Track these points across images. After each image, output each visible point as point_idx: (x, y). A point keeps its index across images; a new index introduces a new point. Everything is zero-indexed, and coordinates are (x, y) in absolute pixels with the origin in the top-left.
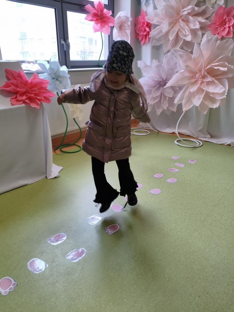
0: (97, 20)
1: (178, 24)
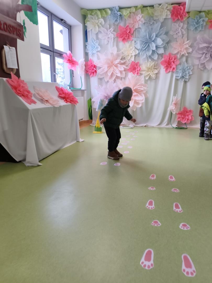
0: (70, 62)
1: (112, 67)
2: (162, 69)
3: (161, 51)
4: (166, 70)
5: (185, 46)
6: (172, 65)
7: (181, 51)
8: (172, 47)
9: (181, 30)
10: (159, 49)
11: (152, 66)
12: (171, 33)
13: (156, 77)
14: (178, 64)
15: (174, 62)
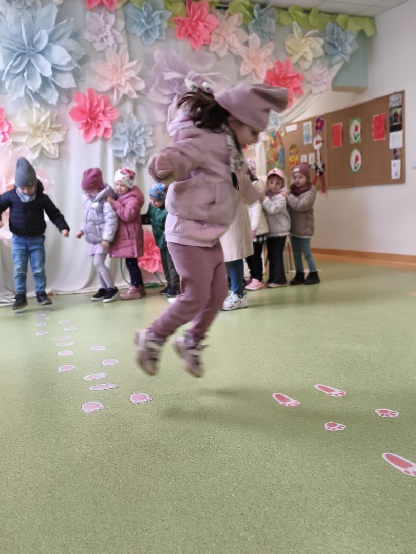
2: (75, 132)
3: (67, 81)
4: (87, 132)
5: (127, 74)
6: (101, 121)
7: (119, 85)
8: (95, 73)
9: (111, 31)
10: (59, 76)
11: (45, 122)
12: (87, 36)
13: (59, 154)
14: (115, 118)
15: (104, 113)
